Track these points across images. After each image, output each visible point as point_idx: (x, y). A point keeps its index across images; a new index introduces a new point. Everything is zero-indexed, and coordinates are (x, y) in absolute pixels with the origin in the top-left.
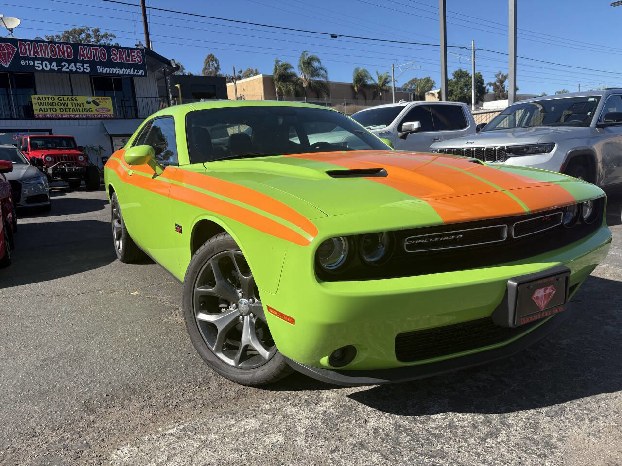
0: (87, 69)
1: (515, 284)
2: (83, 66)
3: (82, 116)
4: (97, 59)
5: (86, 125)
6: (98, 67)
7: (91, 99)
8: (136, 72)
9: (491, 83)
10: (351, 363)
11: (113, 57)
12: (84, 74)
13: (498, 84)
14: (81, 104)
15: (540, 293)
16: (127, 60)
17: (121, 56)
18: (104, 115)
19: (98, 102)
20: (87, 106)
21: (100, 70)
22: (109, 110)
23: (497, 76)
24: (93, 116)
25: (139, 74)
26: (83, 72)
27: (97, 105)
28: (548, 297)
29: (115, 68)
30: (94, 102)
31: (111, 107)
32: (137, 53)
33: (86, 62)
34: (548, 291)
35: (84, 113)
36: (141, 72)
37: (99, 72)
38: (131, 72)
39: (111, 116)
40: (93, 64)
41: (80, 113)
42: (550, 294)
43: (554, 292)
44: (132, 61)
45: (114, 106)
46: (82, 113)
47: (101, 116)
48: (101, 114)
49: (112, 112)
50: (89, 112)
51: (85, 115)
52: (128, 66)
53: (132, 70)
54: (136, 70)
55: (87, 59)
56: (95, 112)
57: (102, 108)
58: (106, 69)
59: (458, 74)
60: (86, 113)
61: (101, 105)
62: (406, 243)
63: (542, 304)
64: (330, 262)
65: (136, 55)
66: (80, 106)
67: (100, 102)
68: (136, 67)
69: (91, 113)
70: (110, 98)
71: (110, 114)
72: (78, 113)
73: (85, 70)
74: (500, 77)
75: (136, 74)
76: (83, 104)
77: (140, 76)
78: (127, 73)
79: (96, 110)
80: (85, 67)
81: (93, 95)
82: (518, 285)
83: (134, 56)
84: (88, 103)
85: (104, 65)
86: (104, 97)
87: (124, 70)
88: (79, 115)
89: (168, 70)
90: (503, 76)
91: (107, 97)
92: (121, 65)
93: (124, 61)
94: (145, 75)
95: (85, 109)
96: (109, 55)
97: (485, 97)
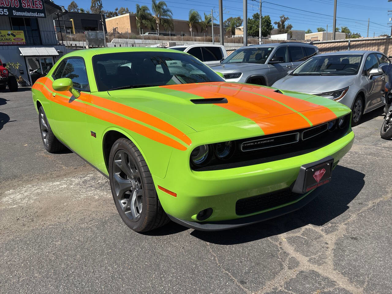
0: (6, 13)
1: (305, 169)
2: (3, 11)
3: (4, 43)
4: (12, 6)
5: (8, 49)
6: (14, 11)
7: (10, 32)
8: (39, 15)
9: (276, 22)
10: (210, 217)
11: (23, 5)
12: (4, 16)
13: (281, 23)
14: (4, 36)
15: (317, 173)
16: (32, 7)
17: (28, 4)
18: (19, 43)
19: (15, 34)
20: (7, 37)
21: (15, 13)
22: (22, 40)
23: (281, 17)
24: (12, 43)
25: (41, 16)
26: (4, 15)
27: (15, 36)
28: (322, 175)
29: (25, 12)
30: (12, 34)
31: (24, 38)
32: (39, 2)
33: (6, 8)
34: (321, 172)
35: (6, 41)
36: (43, 15)
37: (14, 14)
38: (35, 15)
39: (24, 43)
40: (10, 9)
41: (3, 41)
42: (323, 173)
43: (325, 172)
44: (36, 7)
45: (25, 36)
46: (5, 41)
47: (17, 43)
48: (17, 42)
49: (24, 41)
50: (9, 41)
51: (7, 43)
52: (34, 11)
53: (36, 13)
54: (39, 14)
55: (6, 6)
56: (13, 41)
57: (18, 38)
58: (19, 13)
59: (256, 16)
60: (7, 41)
61: (17, 36)
62: (242, 146)
63: (318, 179)
64: (198, 159)
65: (38, 4)
66: (3, 37)
67: (16, 34)
68: (39, 11)
69: (11, 41)
70: (23, 31)
71: (23, 42)
72: (2, 41)
73: (5, 13)
74: (283, 19)
75: (39, 16)
76: (5, 35)
77: (42, 17)
78: (33, 16)
79: (14, 39)
80: (5, 11)
81: (12, 30)
82: (306, 169)
83: (37, 4)
84: (8, 35)
85: (18, 10)
86: (19, 31)
87: (31, 13)
88: (3, 42)
89: (60, 14)
90: (284, 18)
91: (21, 31)
92: (29, 11)
93: (31, 7)
94: (45, 17)
95: (6, 39)
96: (21, 4)
97: (272, 31)
